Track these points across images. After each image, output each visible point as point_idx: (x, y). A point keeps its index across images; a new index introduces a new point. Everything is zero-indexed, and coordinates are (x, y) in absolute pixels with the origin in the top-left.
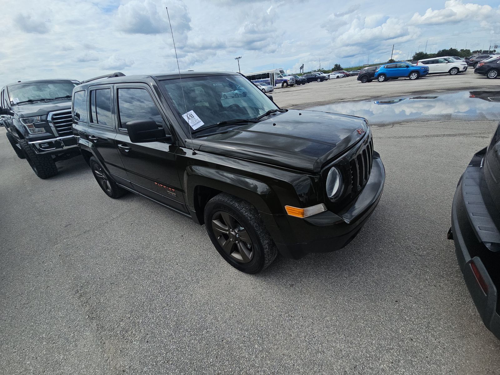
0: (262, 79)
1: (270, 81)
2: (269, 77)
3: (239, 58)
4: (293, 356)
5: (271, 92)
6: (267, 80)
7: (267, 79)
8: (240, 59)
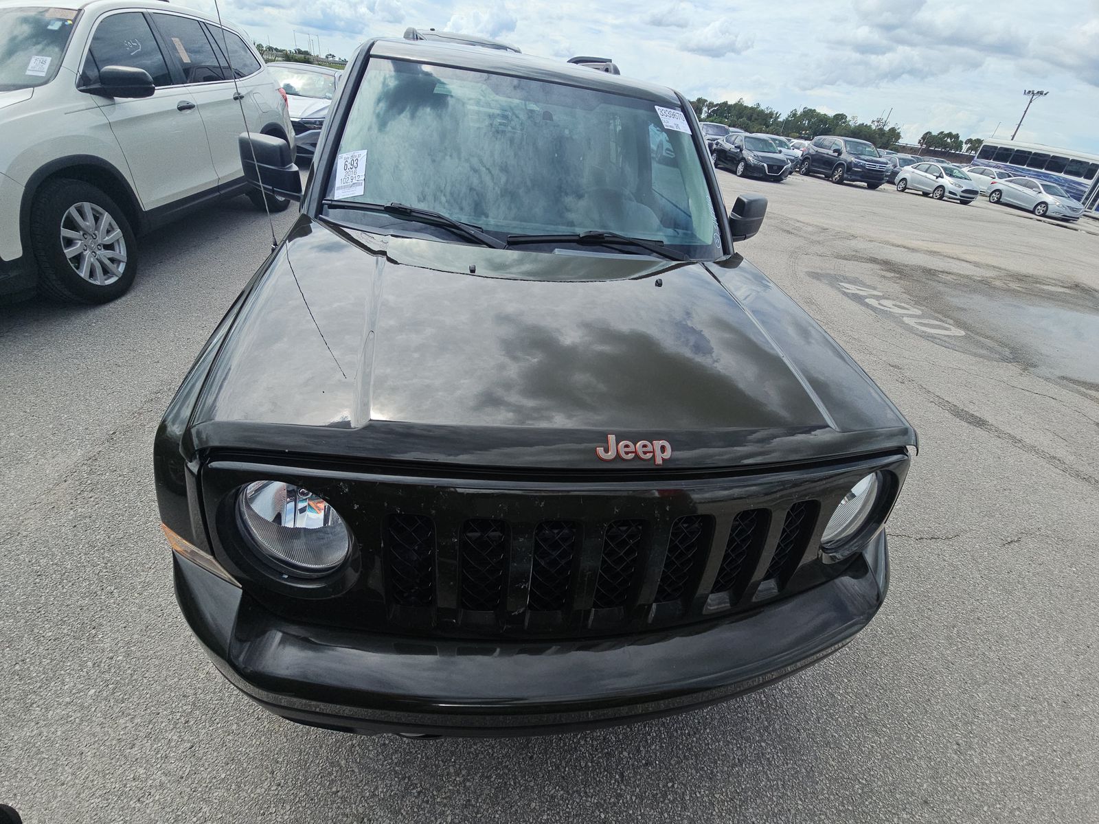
0: (1062, 175)
1: (1087, 190)
2: (1089, 177)
3: (1041, 93)
4: (83, 774)
5: (1067, 221)
6: (1080, 184)
7: (1082, 180)
8: (1042, 97)
